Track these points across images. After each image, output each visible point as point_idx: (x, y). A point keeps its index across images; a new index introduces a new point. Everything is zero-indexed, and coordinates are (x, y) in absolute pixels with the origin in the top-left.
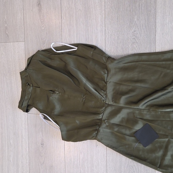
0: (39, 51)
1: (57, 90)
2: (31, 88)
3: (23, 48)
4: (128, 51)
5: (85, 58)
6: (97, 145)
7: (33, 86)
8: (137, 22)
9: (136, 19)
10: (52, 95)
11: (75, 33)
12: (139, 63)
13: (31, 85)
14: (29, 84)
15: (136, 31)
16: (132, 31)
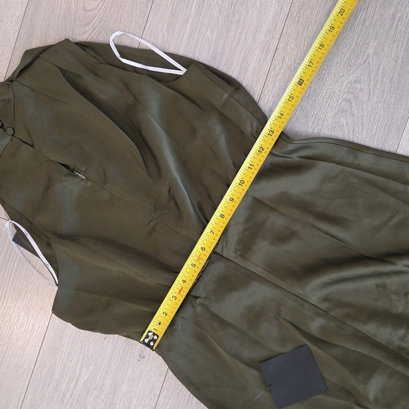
0: (67, 40)
1: (84, 169)
2: (7, 140)
3: (18, 13)
4: (320, 127)
5: (198, 106)
6: (142, 357)
7: (13, 135)
8: (373, 60)
9: (371, 51)
10: (64, 178)
11: (189, 27)
12: (345, 168)
13: (10, 131)
14: (6, 125)
15: (360, 82)
16: (350, 78)
